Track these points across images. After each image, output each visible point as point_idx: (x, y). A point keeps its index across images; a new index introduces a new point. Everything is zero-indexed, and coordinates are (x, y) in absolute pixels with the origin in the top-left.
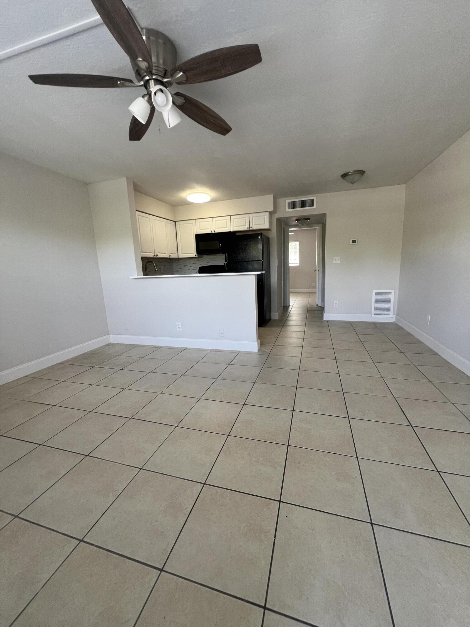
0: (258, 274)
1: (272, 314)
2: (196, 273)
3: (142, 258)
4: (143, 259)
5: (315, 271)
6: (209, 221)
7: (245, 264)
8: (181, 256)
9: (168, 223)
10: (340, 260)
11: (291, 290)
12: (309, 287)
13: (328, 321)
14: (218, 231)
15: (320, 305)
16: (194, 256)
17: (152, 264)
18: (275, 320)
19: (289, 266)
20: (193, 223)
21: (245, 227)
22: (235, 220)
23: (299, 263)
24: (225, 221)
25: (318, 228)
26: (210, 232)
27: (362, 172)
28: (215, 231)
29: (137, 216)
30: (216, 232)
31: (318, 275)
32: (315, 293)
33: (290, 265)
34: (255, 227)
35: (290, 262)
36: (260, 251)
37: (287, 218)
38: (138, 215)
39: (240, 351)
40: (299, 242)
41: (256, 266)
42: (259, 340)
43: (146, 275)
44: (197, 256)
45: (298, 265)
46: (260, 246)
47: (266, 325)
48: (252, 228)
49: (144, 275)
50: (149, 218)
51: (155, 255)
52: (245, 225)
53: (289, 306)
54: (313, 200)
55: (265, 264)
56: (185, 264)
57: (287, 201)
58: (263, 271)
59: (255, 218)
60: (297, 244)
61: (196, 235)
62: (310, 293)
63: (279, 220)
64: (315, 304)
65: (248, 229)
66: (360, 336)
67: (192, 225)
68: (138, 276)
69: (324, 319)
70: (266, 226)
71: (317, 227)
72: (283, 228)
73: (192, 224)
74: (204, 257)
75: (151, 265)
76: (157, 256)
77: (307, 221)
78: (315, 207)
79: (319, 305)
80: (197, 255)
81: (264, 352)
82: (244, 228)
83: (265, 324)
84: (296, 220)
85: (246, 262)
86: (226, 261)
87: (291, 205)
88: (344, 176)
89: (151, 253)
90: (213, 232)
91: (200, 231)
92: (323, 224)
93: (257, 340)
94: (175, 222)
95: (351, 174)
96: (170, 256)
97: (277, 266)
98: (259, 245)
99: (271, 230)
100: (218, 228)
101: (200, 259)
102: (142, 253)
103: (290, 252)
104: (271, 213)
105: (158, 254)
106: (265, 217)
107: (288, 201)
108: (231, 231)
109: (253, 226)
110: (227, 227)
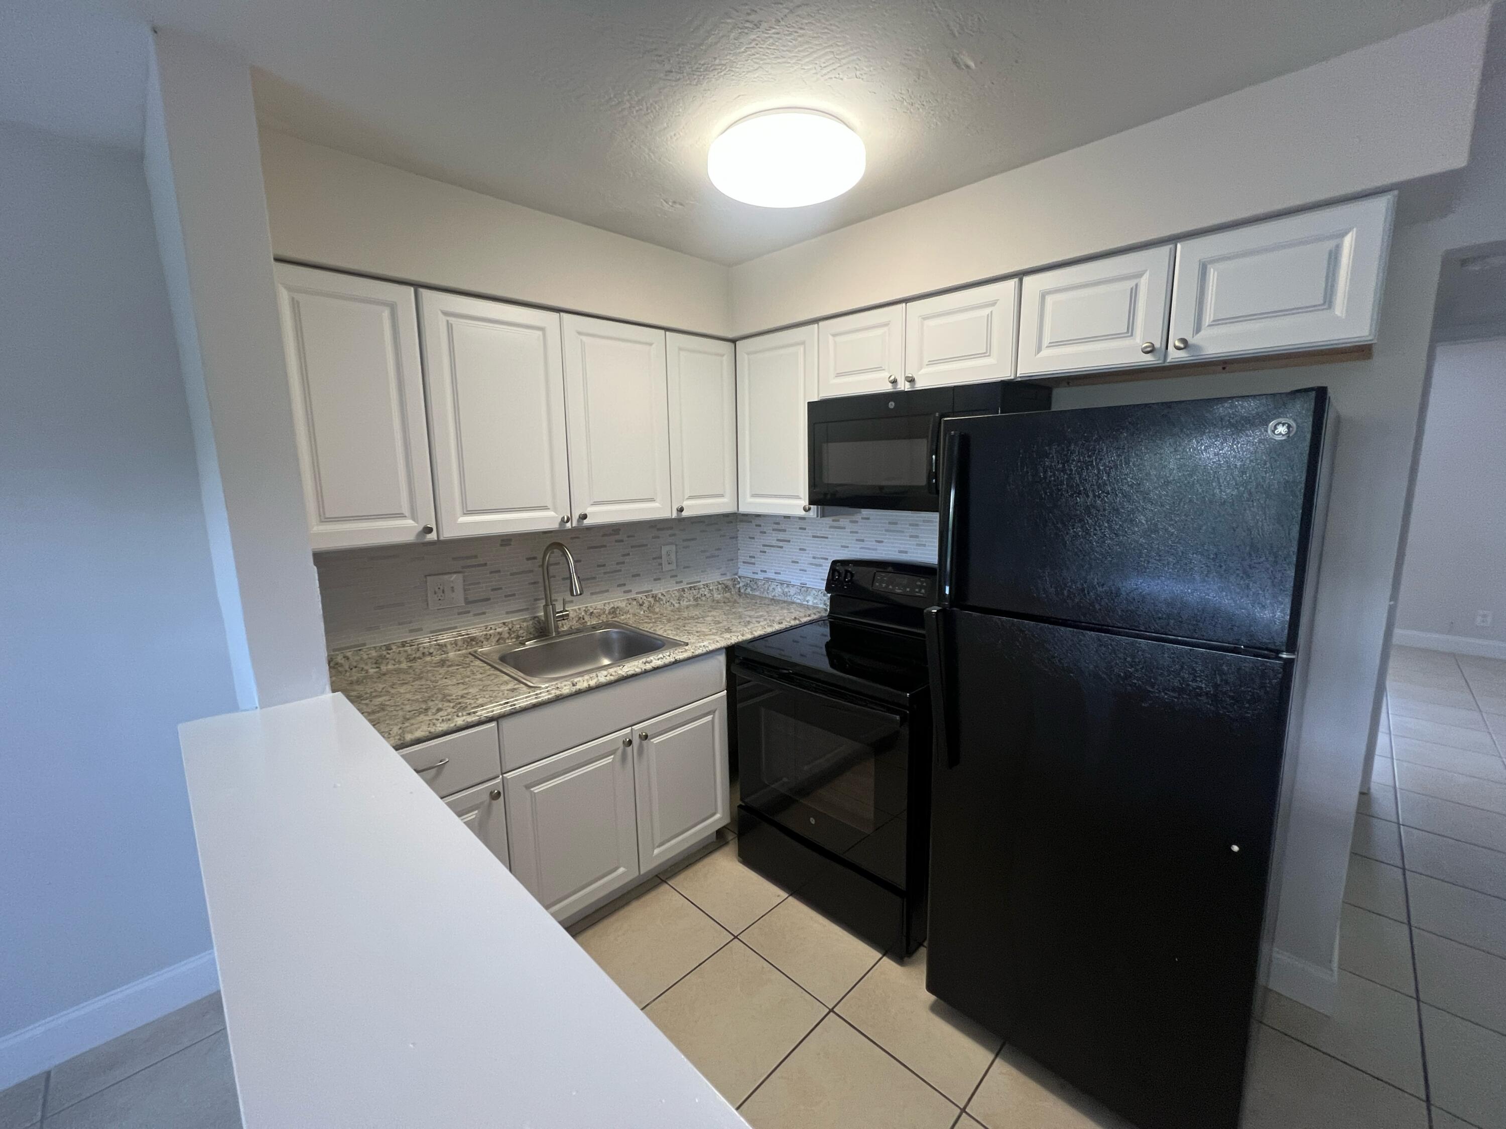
6: (886, 325)
8: (749, 504)
9: (681, 350)
14: (931, 378)
16: (801, 512)
20: (803, 343)
21: (1125, 341)
22: (1049, 299)
24: (986, 313)
26: (888, 388)
28: (911, 380)
30: (920, 385)
34: (1218, 343)
44: (814, 513)
48: (1184, 346)
50: (541, 329)
51: (570, 521)
52: (1130, 331)
61: (811, 405)
65: (1147, 360)
67: (800, 355)
73: (802, 348)
76: (586, 522)
80: (812, 506)
82: (1119, 352)
90: (904, 386)
94: (734, 341)
96: (681, 511)
99: (1370, 357)
100: (932, 363)
101: (829, 527)
106: (1347, 242)
108: (1012, 377)
109: (1198, 329)
110: (989, 356)
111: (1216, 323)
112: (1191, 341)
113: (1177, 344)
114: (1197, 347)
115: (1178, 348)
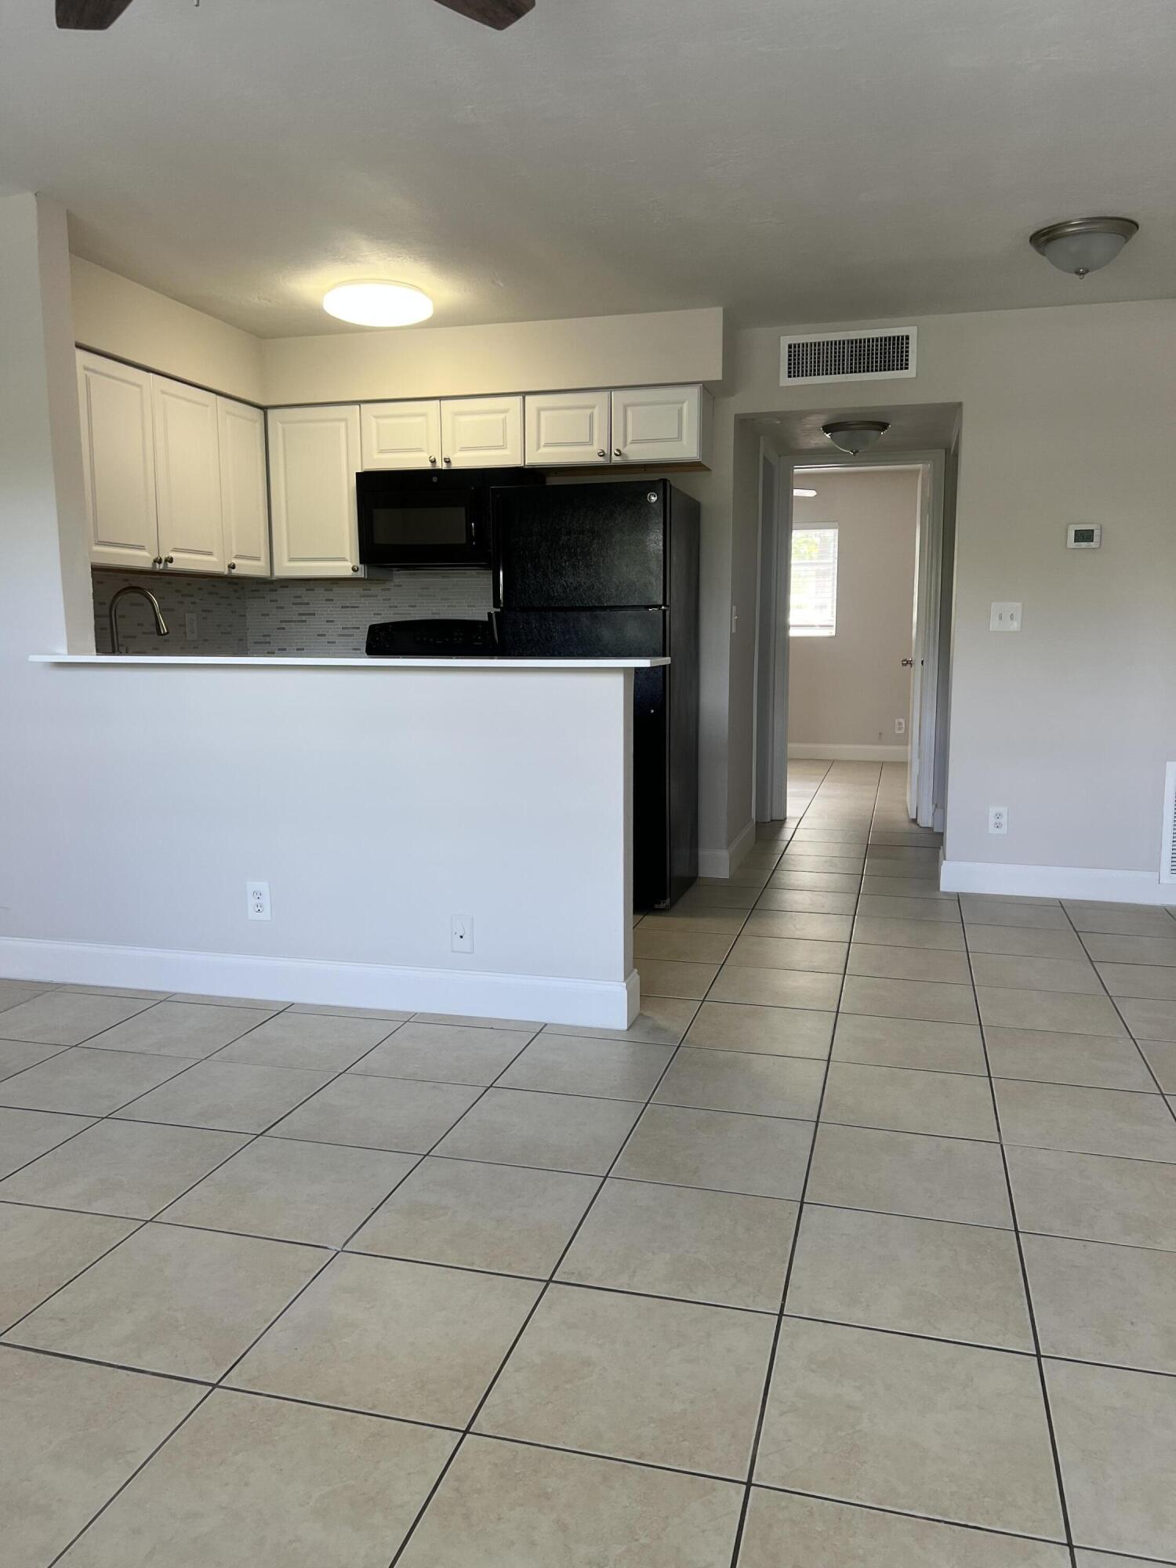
0: (637, 670)
1: (704, 853)
2: (354, 652)
3: (97, 570)
4: (102, 574)
5: (908, 663)
6: (424, 415)
7: (584, 618)
8: (286, 568)
9: (228, 413)
10: (1018, 616)
11: (793, 748)
12: (881, 738)
13: (958, 898)
14: (463, 460)
15: (926, 820)
16: (349, 573)
17: (143, 599)
18: (717, 883)
19: (786, 639)
20: (345, 420)
21: (589, 448)
22: (544, 414)
23: (834, 623)
24: (501, 416)
25: (921, 471)
26: (428, 465)
27: (1126, 227)
28: (448, 462)
29: (81, 373)
30: (457, 464)
31: (920, 681)
32: (902, 765)
33: (793, 633)
34: (637, 454)
35: (793, 619)
36: (656, 566)
37: (784, 416)
38: (86, 369)
39: (546, 1025)
40: (837, 531)
41: (633, 630)
42: (635, 977)
43: (113, 652)
44: (361, 574)
45: (832, 632)
46: (655, 541)
47: (672, 904)
48: (620, 454)
49: (100, 650)
50: (139, 386)
51: (160, 562)
52: (590, 443)
53: (781, 822)
54: (901, 343)
55: (676, 625)
56: (303, 609)
57: (785, 341)
58: (664, 655)
59: (634, 408)
60: (831, 535)
61: (357, 474)
62: (882, 764)
63: (747, 425)
64: (902, 817)
65: (601, 460)
66: (1105, 971)
67: (343, 430)
68: (70, 653)
69: (942, 889)
70: (687, 448)
71: (920, 466)
72: (767, 464)
73: (343, 424)
74: (397, 581)
75: (142, 605)
76: (170, 565)
77: (874, 433)
78: (911, 373)
79: (919, 821)
80: (362, 567)
81: (656, 1029)
82: (586, 455)
83: (668, 900)
84: (827, 429)
85: (588, 613)
86: (496, 604)
87: (801, 361)
88: (1044, 238)
89: (141, 548)
90: (441, 465)
91: (376, 456)
92: (947, 451)
93: (626, 976)
94: (264, 409)
95: (1074, 234)
96: (233, 567)
97: (732, 635)
98: (653, 537)
99: (709, 470)
100: (462, 449)
101: (376, 589)
102: (96, 548)
103: (794, 571)
104: (711, 394)
105: (172, 555)
106: (685, 406)
107: (793, 342)
108: (522, 465)
109: (625, 445)
110: (506, 448)
111: (634, 442)
112: (622, 451)
113: (616, 452)
114: (626, 456)
115: (616, 455)
